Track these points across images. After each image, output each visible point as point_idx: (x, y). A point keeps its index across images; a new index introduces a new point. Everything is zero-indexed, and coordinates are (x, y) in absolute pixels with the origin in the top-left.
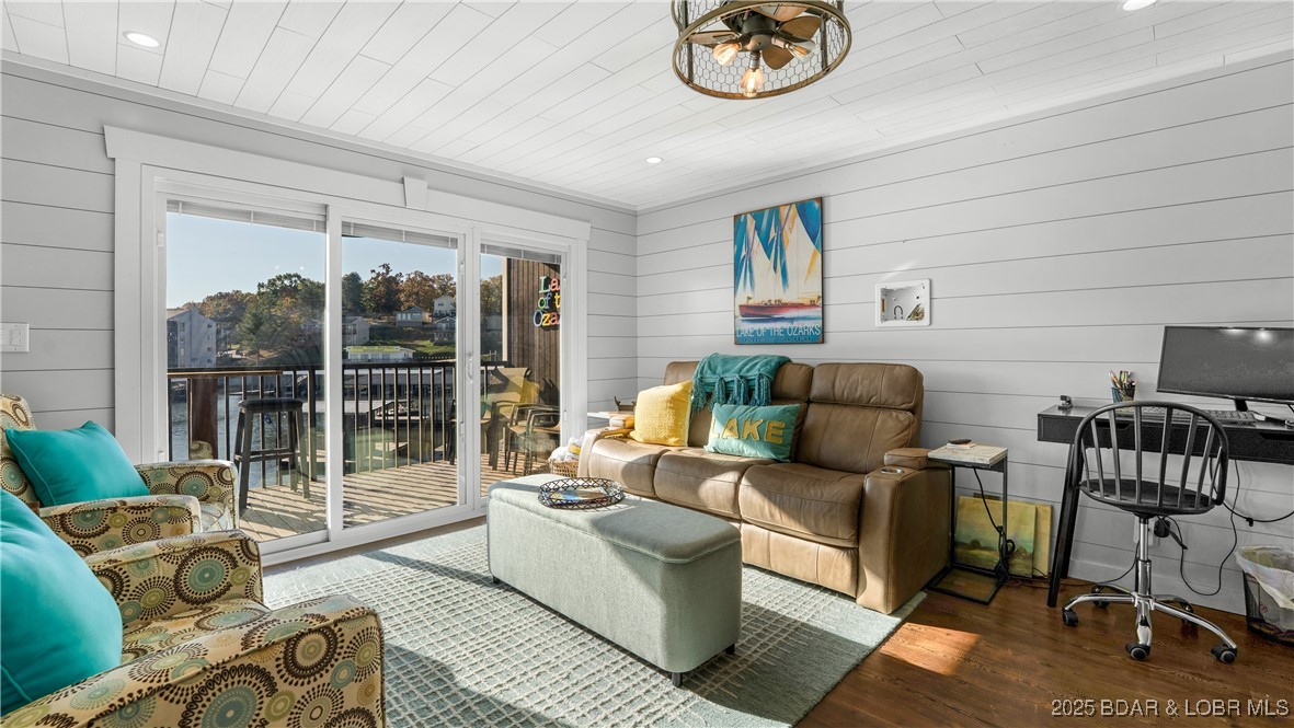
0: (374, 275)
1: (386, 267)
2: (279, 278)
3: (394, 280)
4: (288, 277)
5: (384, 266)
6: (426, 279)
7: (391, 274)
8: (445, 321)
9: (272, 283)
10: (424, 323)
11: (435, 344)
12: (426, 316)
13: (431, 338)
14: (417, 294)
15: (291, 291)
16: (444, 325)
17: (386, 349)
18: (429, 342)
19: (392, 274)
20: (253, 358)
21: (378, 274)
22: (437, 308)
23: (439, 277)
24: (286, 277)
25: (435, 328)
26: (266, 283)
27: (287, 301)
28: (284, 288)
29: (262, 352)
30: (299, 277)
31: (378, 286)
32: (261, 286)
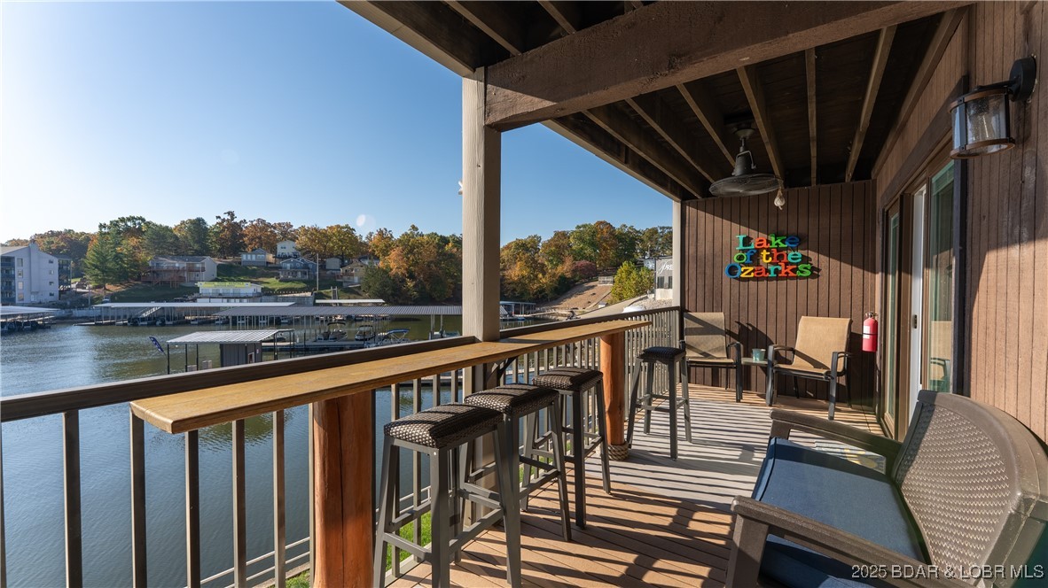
0: (219, 221)
1: (231, 214)
2: (122, 220)
3: (238, 226)
4: (132, 219)
5: (229, 213)
6: (269, 225)
7: (235, 220)
8: (289, 262)
9: (114, 224)
10: (268, 263)
11: (281, 281)
12: (270, 257)
13: (277, 276)
14: (260, 238)
15: (137, 232)
16: (288, 265)
17: (237, 285)
18: (274, 279)
19: (237, 220)
20: (100, 292)
21: (224, 220)
22: (280, 251)
23: (279, 224)
24: (129, 219)
25: (281, 268)
26: (108, 223)
27: (133, 241)
28: (128, 229)
29: (107, 286)
30: (143, 220)
31: (223, 230)
32: (101, 226)
